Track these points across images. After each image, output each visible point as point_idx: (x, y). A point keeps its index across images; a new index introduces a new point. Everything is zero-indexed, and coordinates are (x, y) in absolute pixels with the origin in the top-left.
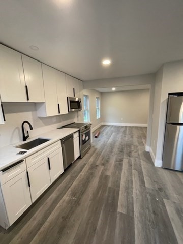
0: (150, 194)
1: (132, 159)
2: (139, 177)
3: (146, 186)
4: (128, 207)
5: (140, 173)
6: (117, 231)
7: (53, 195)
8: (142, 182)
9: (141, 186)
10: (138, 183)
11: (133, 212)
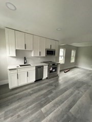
0: (68, 116)
1: (77, 91)
2: (71, 103)
3: (70, 111)
4: (48, 111)
5: (74, 102)
6: (33, 116)
7: (27, 87)
8: (70, 107)
9: (66, 108)
10: (67, 106)
11: (48, 115)
